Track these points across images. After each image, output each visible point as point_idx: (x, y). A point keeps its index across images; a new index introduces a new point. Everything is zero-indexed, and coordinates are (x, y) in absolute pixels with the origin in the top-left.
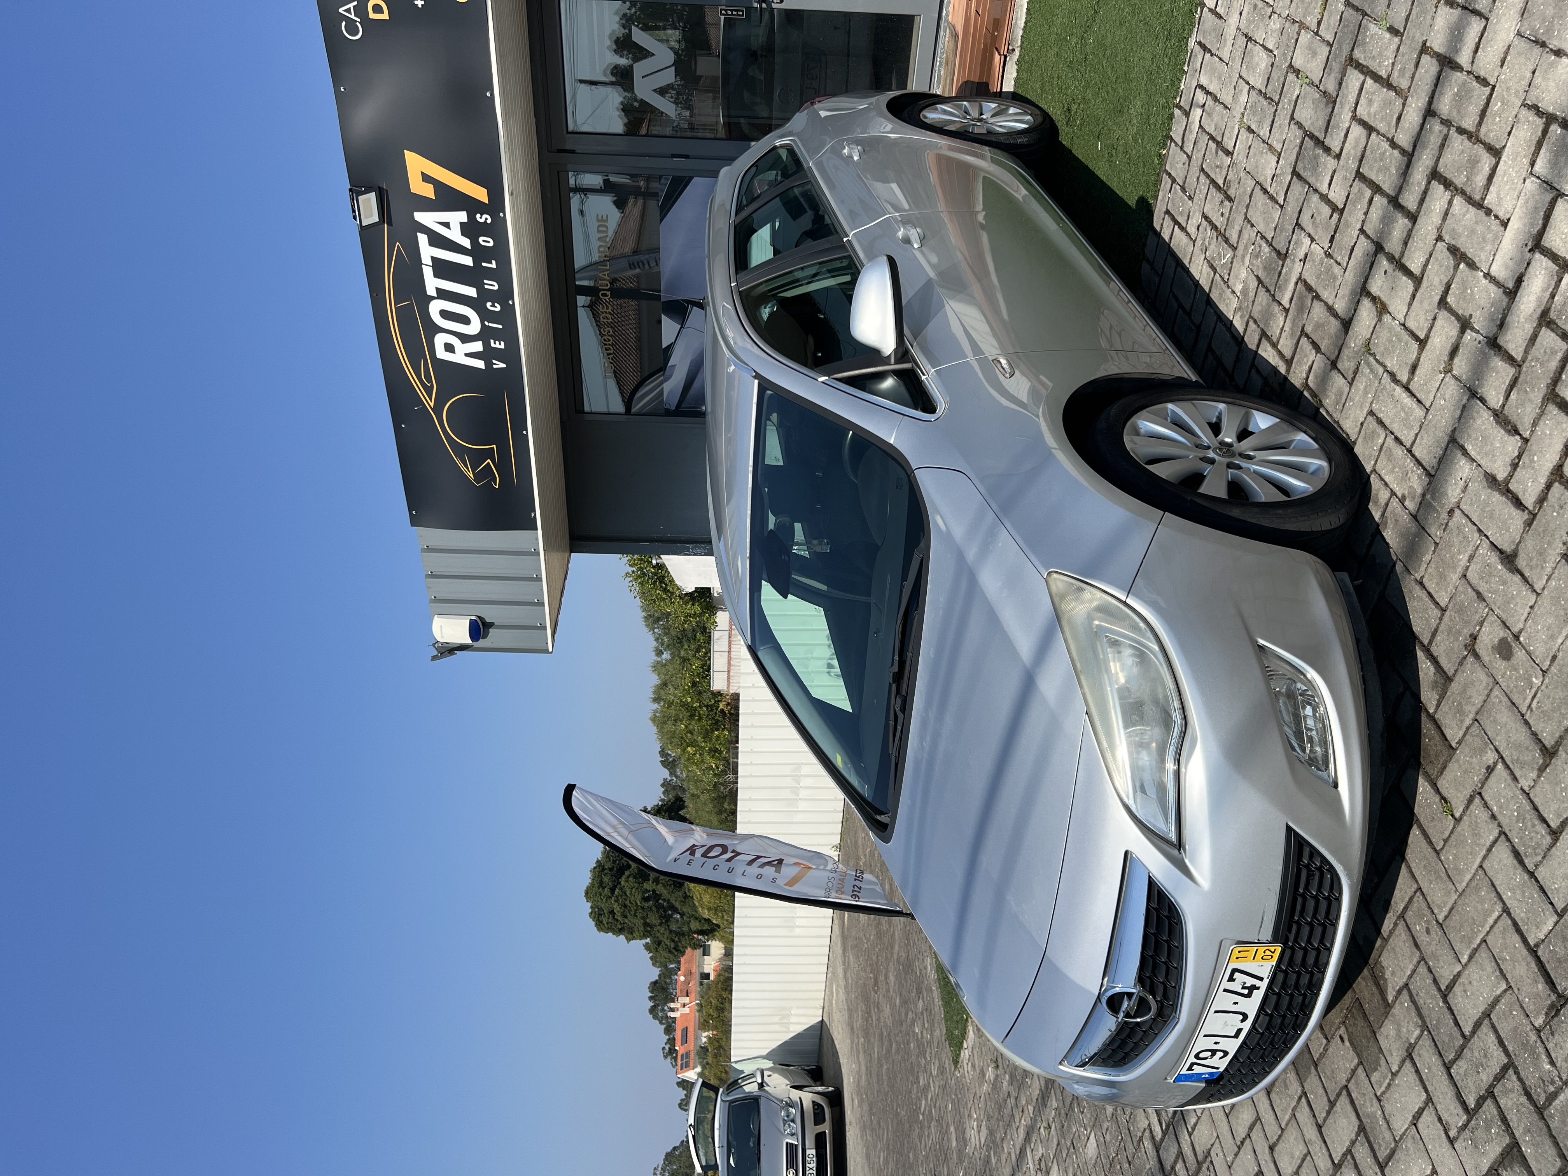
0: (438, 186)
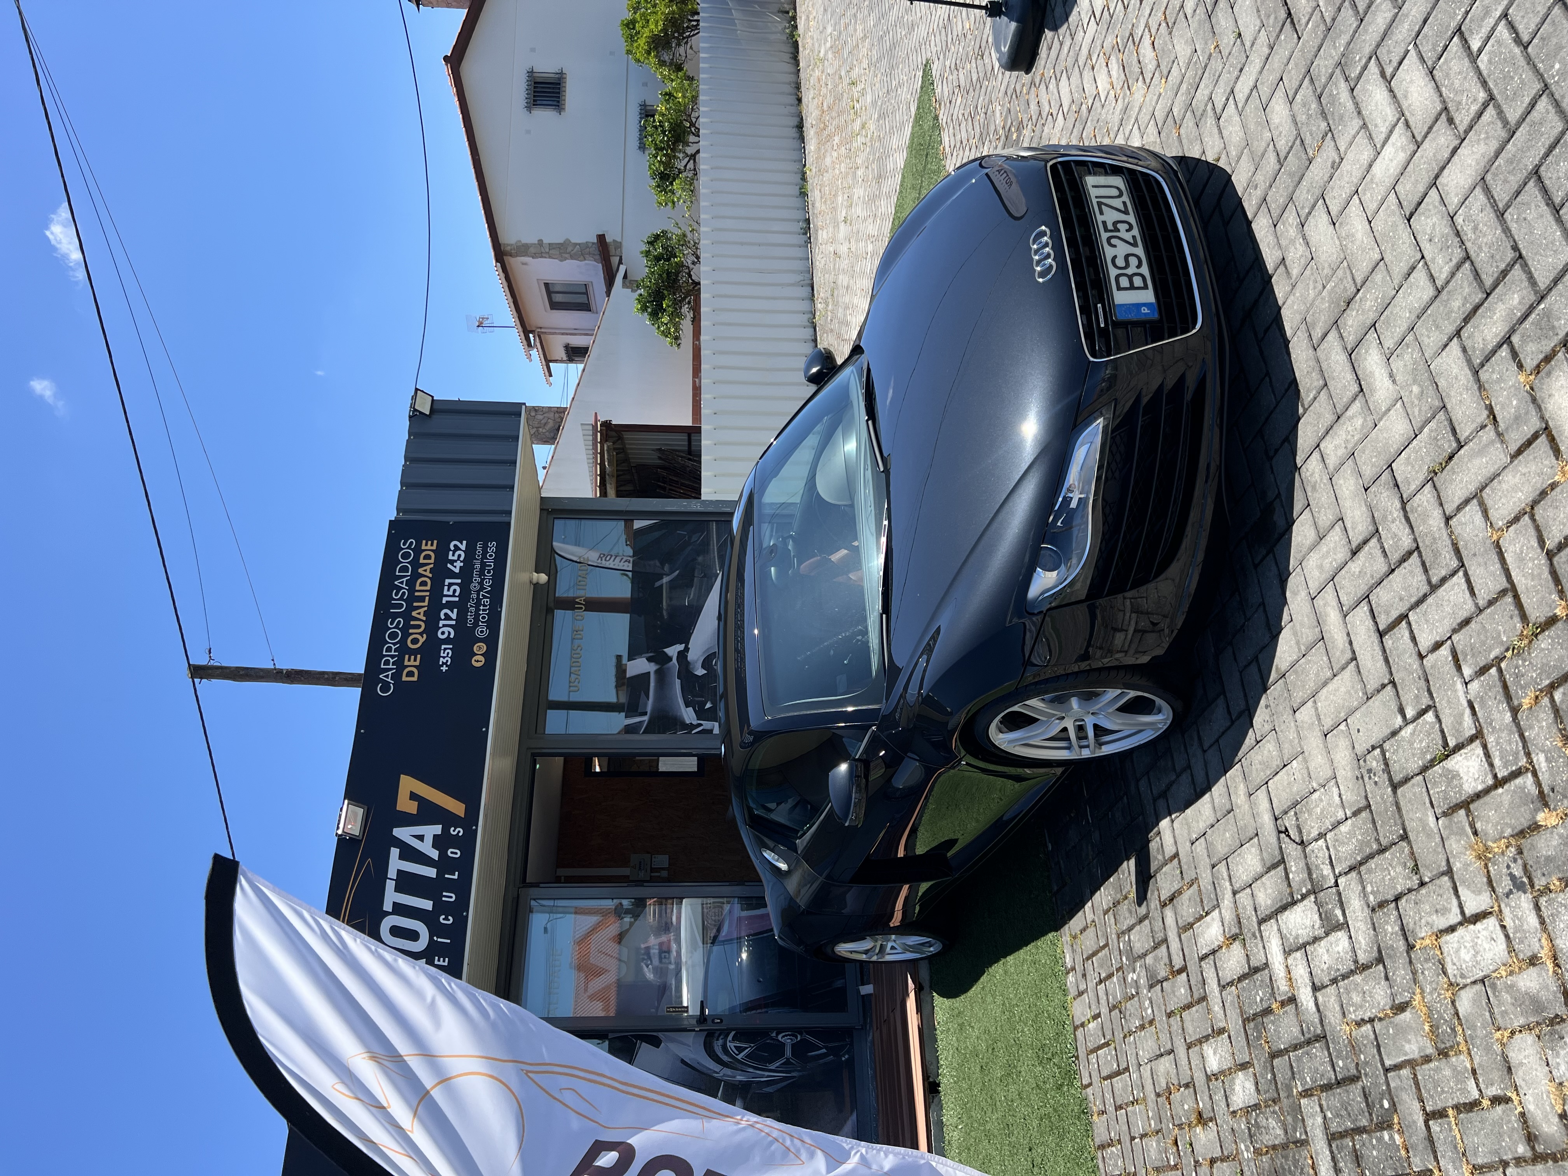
0: (424, 804)
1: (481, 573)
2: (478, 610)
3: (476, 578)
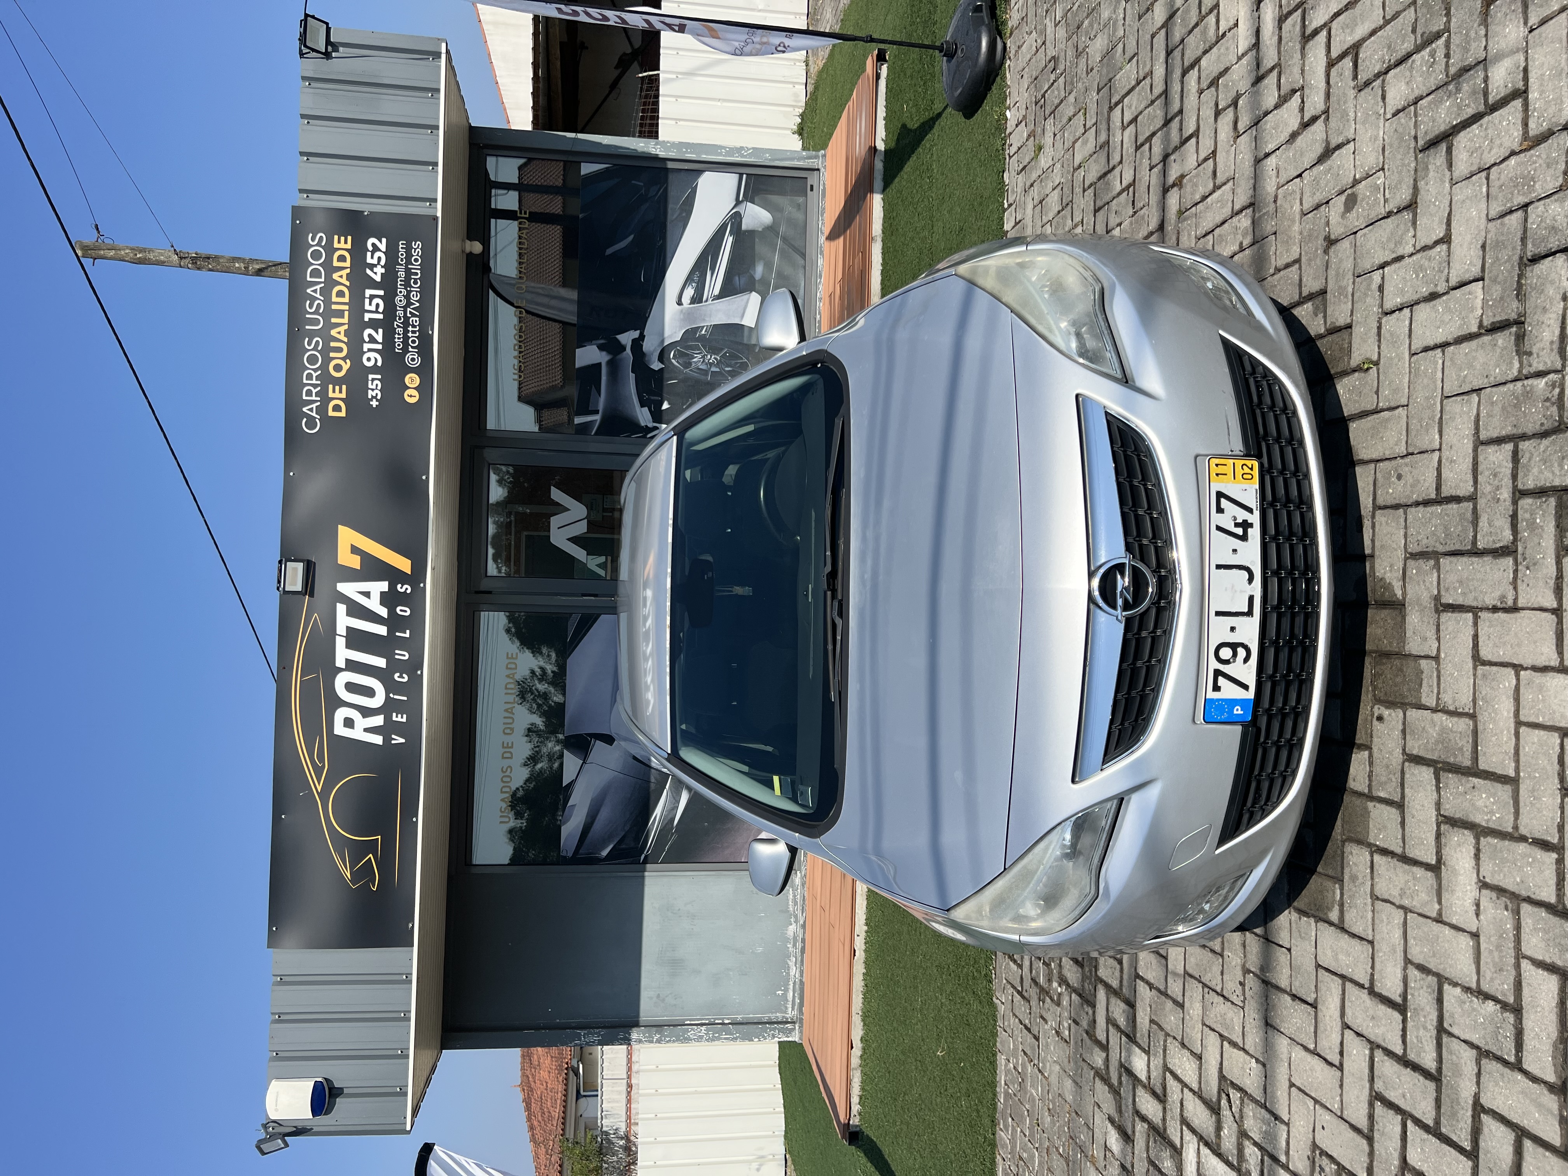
0: (366, 557)
1: (407, 284)
2: (406, 332)
3: (401, 291)
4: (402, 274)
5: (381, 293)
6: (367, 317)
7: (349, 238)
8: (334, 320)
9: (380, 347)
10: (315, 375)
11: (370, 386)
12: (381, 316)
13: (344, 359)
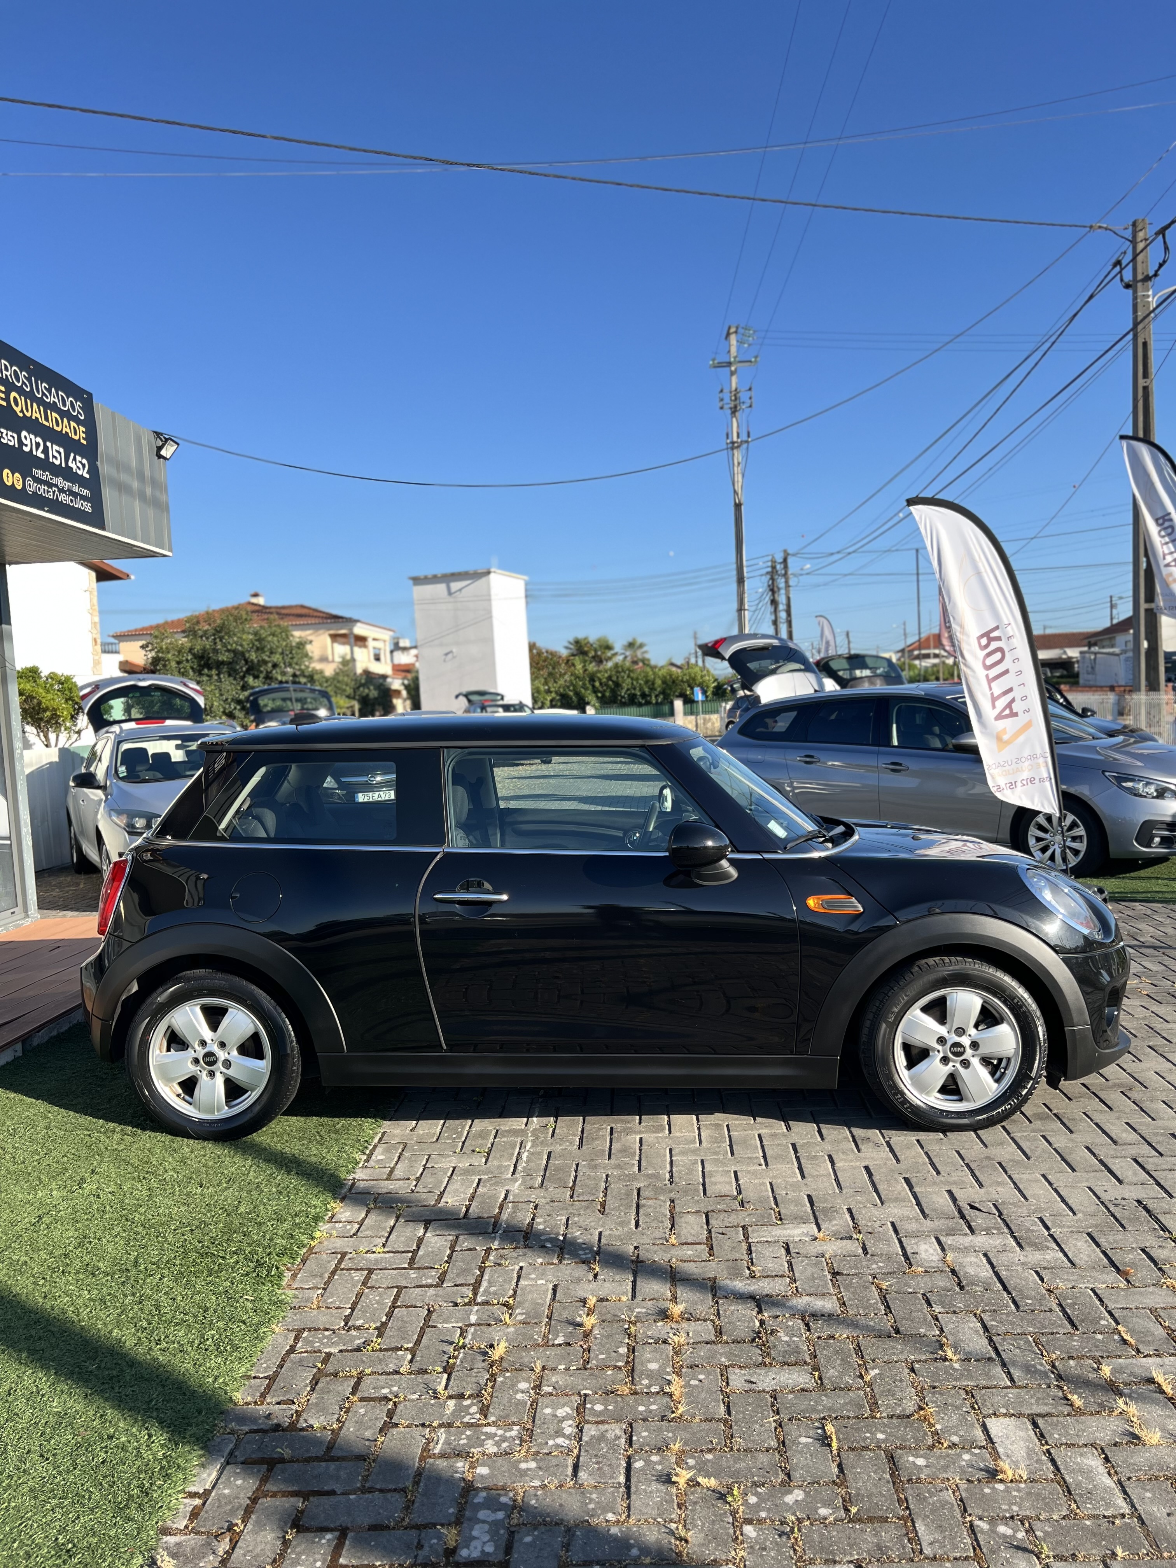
1: (71, 493)
2: (44, 483)
3: (66, 485)
4: (75, 489)
5: (63, 465)
6: (49, 444)
7: (85, 443)
8: (41, 408)
9: (34, 453)
10: (8, 374)
11: (10, 433)
12: (51, 460)
13: (22, 411)
